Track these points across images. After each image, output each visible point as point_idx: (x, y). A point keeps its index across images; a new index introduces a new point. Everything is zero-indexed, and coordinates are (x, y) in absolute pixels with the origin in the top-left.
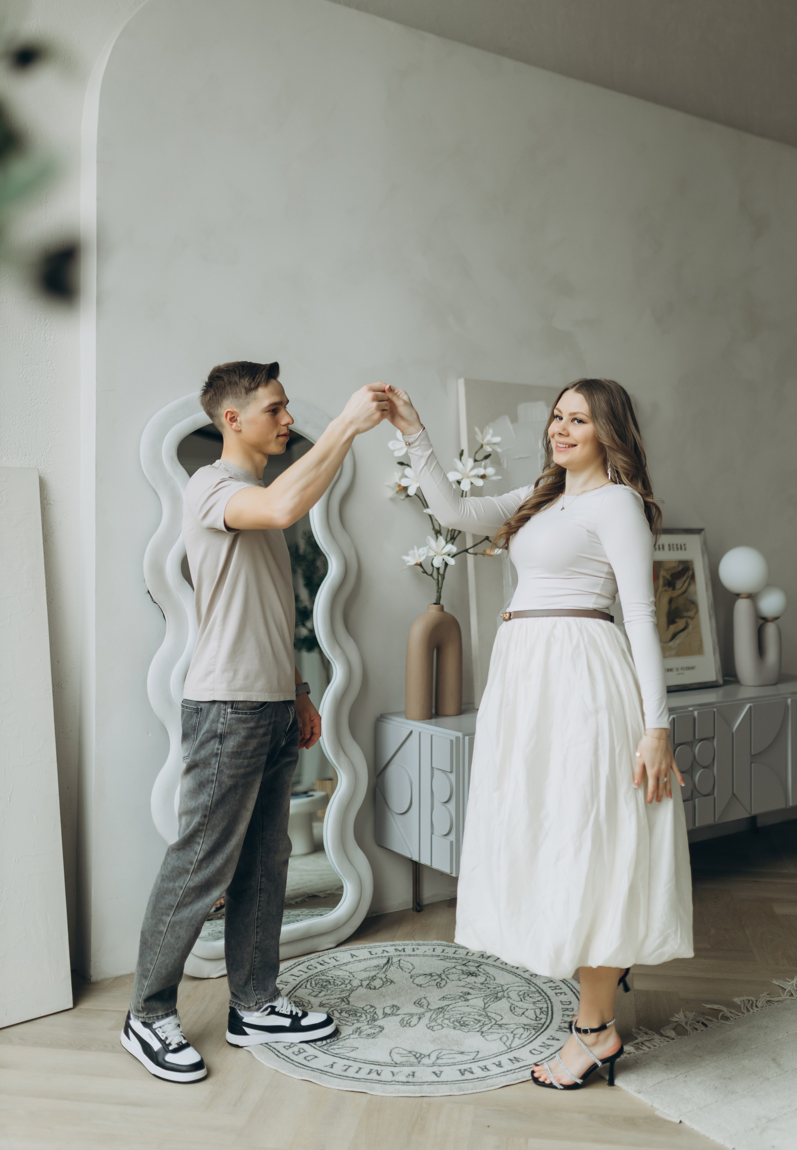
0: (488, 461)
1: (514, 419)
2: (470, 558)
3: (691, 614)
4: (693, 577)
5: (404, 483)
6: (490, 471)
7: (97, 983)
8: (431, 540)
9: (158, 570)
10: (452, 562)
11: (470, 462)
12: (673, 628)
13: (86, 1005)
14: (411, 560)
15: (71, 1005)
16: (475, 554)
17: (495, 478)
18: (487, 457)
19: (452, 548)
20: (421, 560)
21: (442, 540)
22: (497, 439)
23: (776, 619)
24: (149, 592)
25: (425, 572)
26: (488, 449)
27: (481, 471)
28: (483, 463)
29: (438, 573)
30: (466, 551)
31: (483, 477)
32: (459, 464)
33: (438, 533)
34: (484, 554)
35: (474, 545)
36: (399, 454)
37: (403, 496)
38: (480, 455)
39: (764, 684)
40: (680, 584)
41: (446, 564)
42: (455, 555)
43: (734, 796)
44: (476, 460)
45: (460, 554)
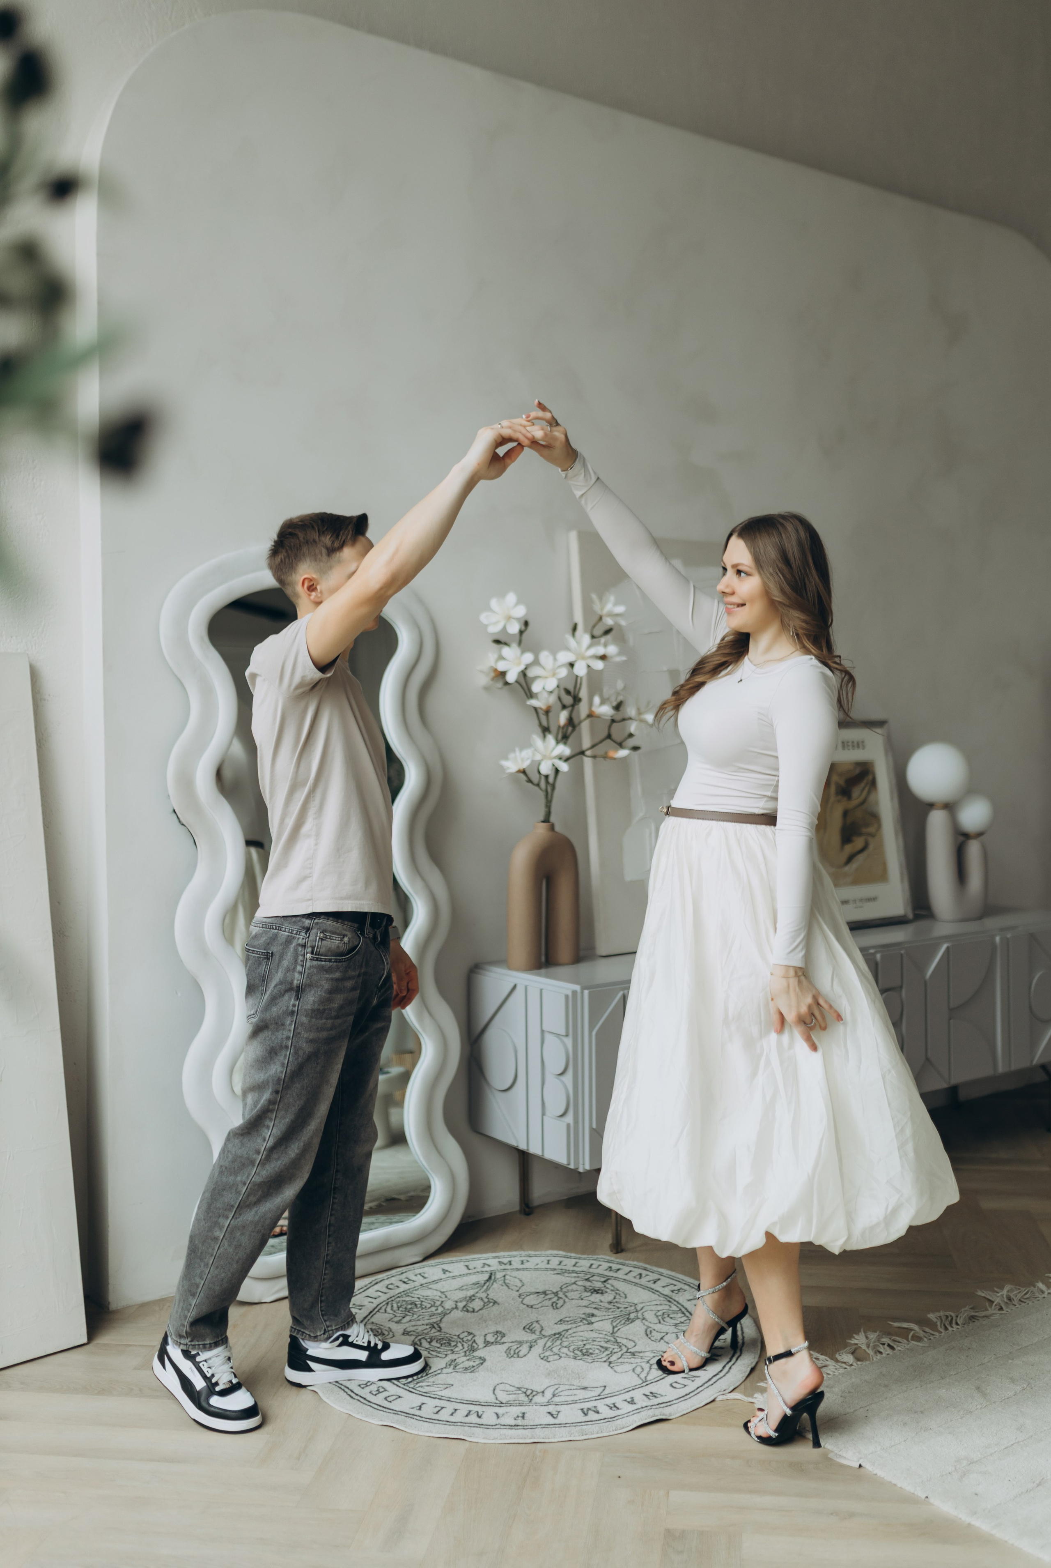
0: (609, 637)
2: (588, 762)
3: (872, 829)
4: (873, 783)
5: (501, 667)
6: (612, 650)
7: (116, 1312)
8: (537, 740)
9: (186, 782)
10: (564, 767)
11: (586, 639)
12: (849, 849)
13: (105, 1339)
14: (512, 766)
15: (84, 1340)
16: (594, 757)
17: (618, 659)
18: (608, 632)
19: (564, 750)
20: (525, 765)
21: (551, 739)
22: (620, 609)
23: (979, 834)
24: (174, 811)
25: (530, 781)
26: (609, 622)
27: (601, 650)
28: (603, 640)
29: (547, 782)
30: (582, 753)
31: (603, 658)
32: (572, 642)
33: (545, 730)
34: (605, 757)
35: (593, 747)
36: (494, 629)
37: (500, 684)
38: (599, 629)
39: (966, 918)
40: (858, 793)
41: (556, 771)
42: (568, 759)
43: (928, 1061)
44: (594, 636)
45: (575, 757)
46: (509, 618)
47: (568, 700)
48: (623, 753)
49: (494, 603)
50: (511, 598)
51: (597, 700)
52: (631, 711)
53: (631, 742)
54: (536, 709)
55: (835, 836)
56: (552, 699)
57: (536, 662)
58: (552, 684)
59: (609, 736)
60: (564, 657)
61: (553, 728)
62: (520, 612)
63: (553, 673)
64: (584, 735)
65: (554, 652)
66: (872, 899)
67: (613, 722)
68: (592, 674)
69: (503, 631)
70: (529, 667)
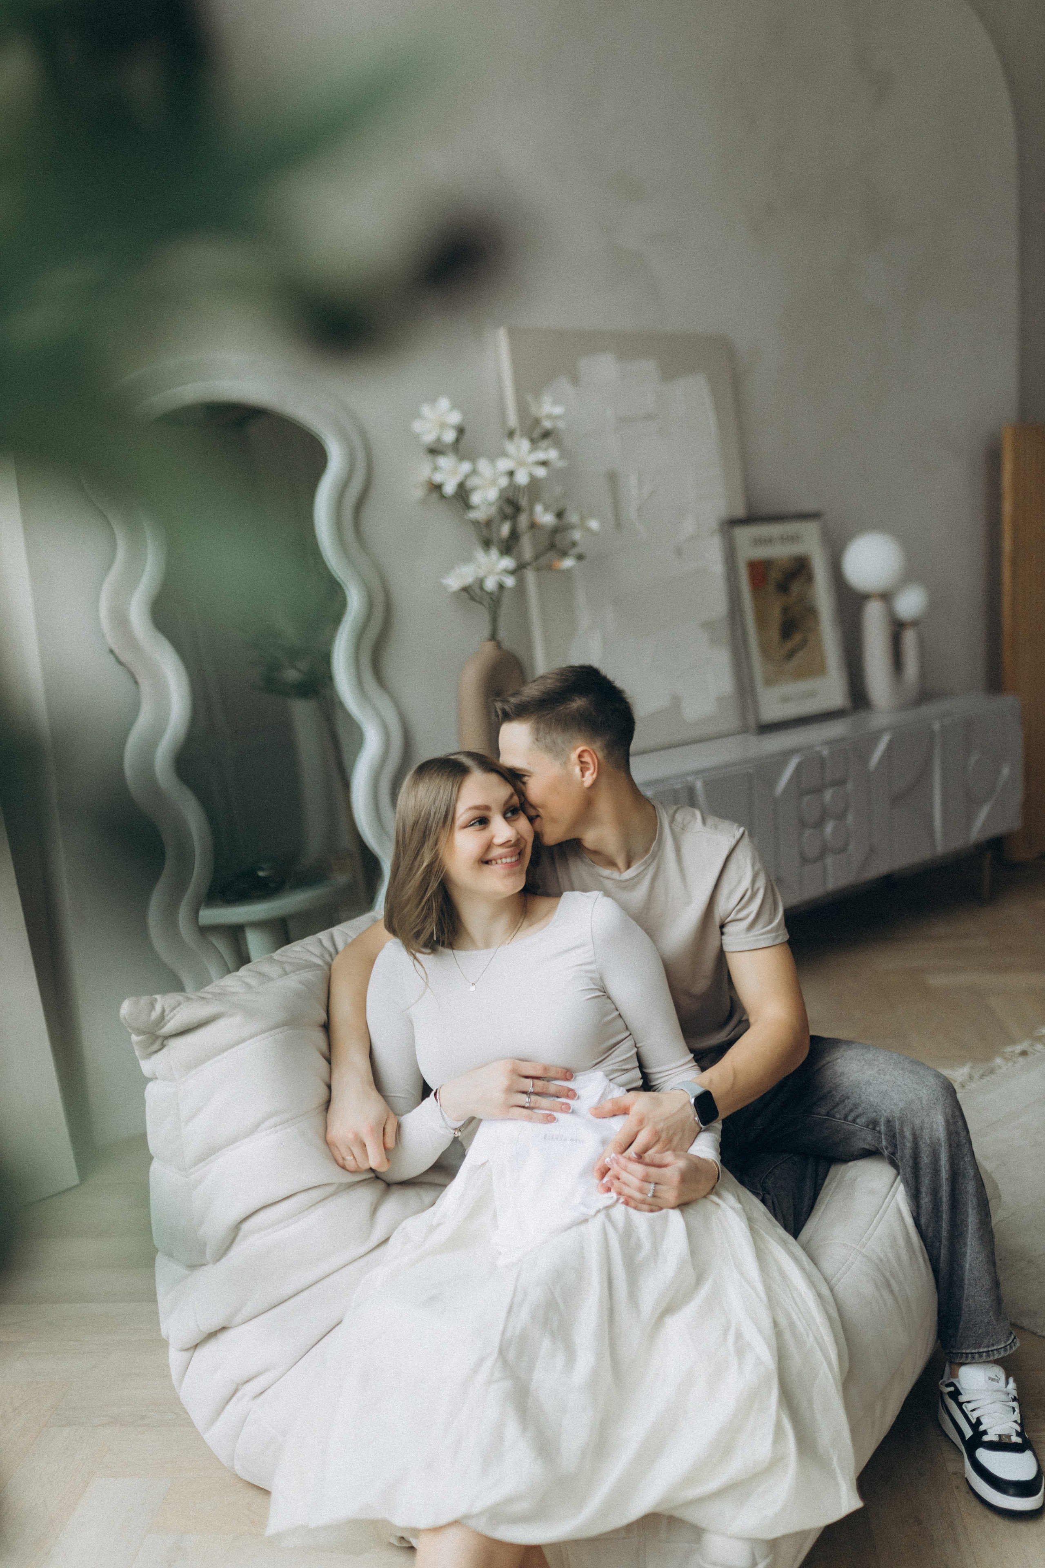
0: (548, 441)
1: (575, 380)
2: (530, 576)
3: (810, 624)
4: (810, 578)
5: (438, 478)
6: (552, 454)
8: (479, 554)
9: (121, 622)
10: (510, 582)
11: (525, 444)
12: (789, 645)
13: (98, 1179)
14: (455, 581)
15: (77, 1182)
16: (538, 569)
17: (561, 464)
19: (507, 563)
20: (469, 580)
22: (558, 410)
23: (914, 623)
24: (111, 650)
25: (473, 599)
26: (547, 424)
27: (541, 455)
28: (543, 444)
29: (492, 599)
30: (526, 565)
31: (544, 463)
32: (510, 447)
33: (487, 544)
34: (549, 567)
35: (537, 557)
36: (429, 438)
37: (435, 496)
38: (536, 434)
39: (903, 707)
40: (796, 588)
41: (501, 587)
42: (513, 572)
43: (872, 850)
44: (533, 441)
45: (518, 571)
46: (443, 426)
47: (509, 510)
48: (568, 563)
49: (426, 410)
50: (444, 403)
51: (539, 509)
52: (573, 518)
53: (575, 551)
54: (476, 523)
55: (774, 633)
56: (493, 510)
57: (474, 472)
58: (492, 494)
59: (552, 546)
60: (504, 465)
61: (495, 540)
62: (455, 418)
63: (493, 482)
64: (527, 548)
65: (492, 460)
66: (812, 694)
67: (556, 531)
68: (534, 481)
69: (438, 440)
70: (467, 477)
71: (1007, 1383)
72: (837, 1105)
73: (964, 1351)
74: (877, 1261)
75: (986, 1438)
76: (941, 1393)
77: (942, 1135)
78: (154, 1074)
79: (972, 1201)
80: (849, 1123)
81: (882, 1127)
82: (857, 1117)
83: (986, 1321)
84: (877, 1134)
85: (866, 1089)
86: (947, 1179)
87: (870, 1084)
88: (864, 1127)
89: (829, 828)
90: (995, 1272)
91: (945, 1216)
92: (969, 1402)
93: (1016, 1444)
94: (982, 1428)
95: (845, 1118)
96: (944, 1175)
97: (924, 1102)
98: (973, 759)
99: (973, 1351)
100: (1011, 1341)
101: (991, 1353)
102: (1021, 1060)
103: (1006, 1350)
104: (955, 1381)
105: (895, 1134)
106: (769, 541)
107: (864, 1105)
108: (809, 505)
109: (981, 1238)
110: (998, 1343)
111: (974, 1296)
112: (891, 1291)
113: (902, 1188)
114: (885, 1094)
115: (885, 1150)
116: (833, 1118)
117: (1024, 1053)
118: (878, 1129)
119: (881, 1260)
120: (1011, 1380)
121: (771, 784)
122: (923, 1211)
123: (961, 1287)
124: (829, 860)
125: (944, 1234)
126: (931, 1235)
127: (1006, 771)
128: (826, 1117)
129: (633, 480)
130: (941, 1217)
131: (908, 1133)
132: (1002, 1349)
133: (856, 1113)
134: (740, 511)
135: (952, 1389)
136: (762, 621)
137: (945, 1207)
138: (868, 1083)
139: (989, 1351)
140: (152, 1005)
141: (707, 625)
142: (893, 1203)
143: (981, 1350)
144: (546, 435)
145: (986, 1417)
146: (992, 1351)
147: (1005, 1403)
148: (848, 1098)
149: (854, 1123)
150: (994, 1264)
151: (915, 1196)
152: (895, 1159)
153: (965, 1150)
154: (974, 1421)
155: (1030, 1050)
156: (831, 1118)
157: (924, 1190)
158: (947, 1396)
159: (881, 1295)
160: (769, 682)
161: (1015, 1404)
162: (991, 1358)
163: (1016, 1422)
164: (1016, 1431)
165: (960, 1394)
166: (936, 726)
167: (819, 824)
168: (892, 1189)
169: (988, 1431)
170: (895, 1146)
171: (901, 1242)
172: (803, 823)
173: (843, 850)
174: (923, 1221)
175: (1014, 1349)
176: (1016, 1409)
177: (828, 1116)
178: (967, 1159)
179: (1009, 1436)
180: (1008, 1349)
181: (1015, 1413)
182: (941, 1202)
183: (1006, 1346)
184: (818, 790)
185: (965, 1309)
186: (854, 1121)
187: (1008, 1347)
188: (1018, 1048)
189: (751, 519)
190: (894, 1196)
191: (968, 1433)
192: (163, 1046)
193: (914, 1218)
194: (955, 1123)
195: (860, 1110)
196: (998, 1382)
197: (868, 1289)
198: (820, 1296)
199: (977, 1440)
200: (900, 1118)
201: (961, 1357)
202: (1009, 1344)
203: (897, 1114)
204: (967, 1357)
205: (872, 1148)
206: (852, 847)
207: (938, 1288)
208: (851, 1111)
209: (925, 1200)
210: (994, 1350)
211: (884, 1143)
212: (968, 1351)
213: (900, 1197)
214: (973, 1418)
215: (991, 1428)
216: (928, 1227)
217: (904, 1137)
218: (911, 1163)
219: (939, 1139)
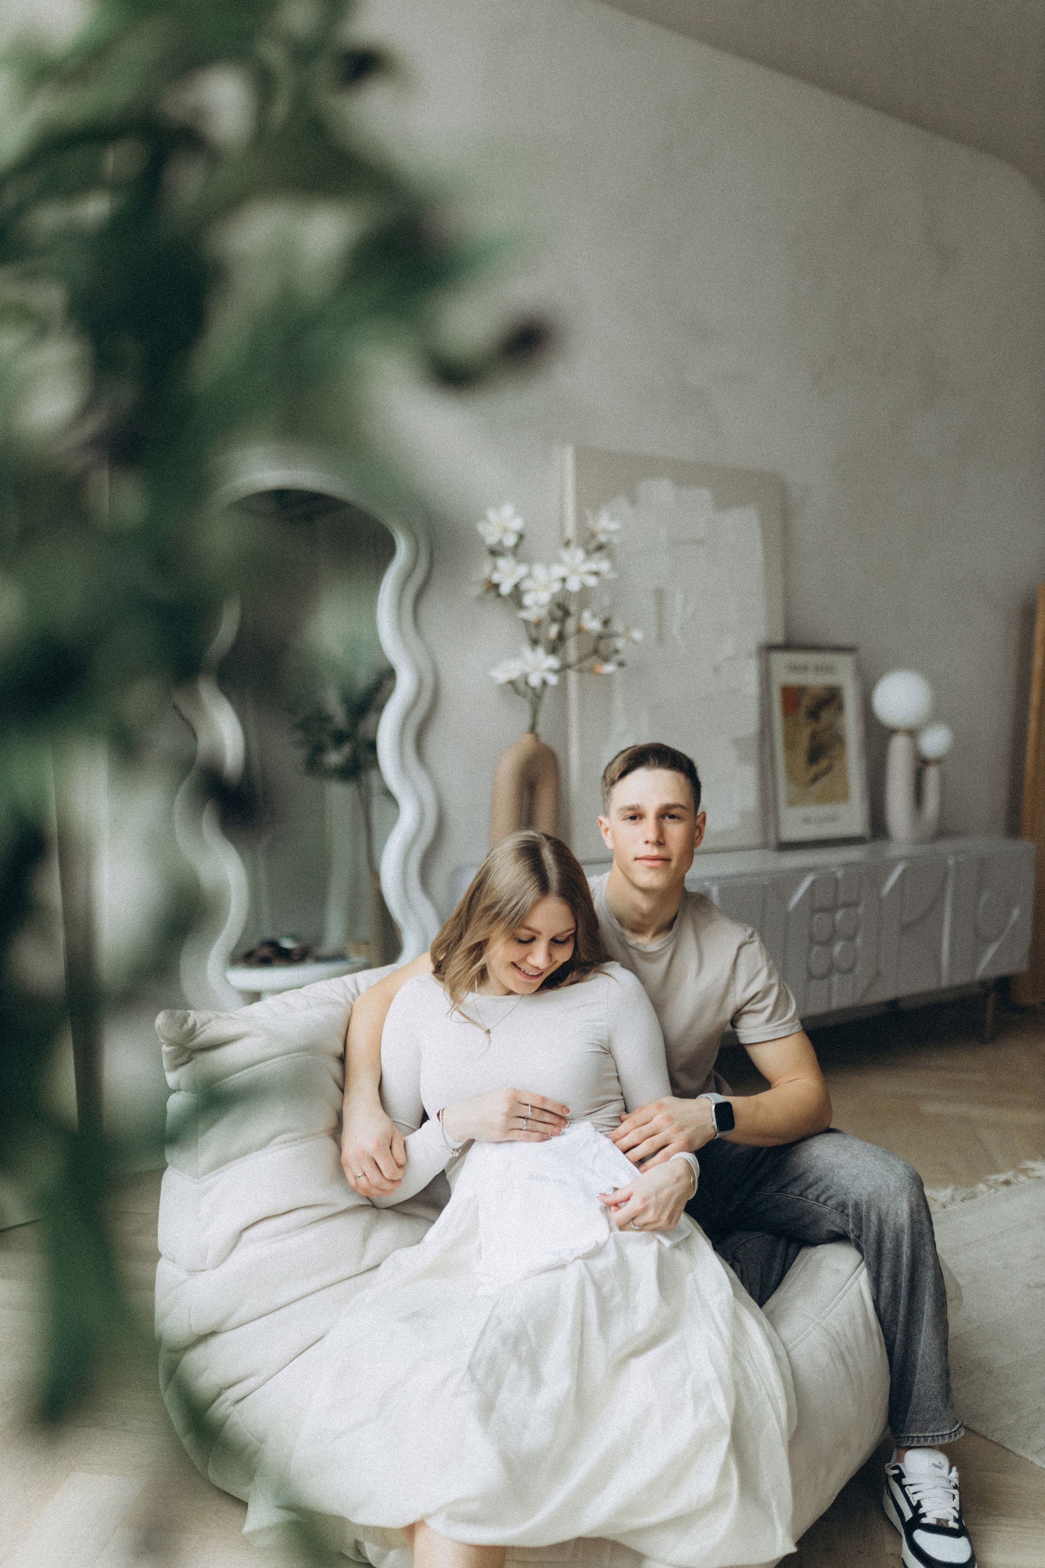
0: (602, 553)
1: (633, 502)
2: (573, 676)
3: (836, 752)
4: (840, 708)
5: (496, 578)
6: (604, 566)
8: (527, 651)
10: (553, 680)
11: (580, 554)
12: (814, 770)
14: (501, 676)
16: (580, 671)
17: (612, 576)
19: (553, 662)
20: (514, 676)
22: (614, 526)
23: (938, 761)
24: (176, 706)
25: (517, 691)
26: (602, 538)
27: (593, 566)
28: (597, 555)
29: (535, 693)
30: (570, 666)
31: (596, 574)
32: (566, 555)
33: (535, 642)
34: (591, 670)
35: (581, 660)
36: (491, 540)
37: (491, 594)
38: (592, 545)
39: (920, 841)
40: (825, 716)
41: (544, 683)
42: (556, 672)
43: (878, 974)
44: (588, 553)
45: (562, 670)
46: (505, 530)
47: (559, 613)
48: (609, 668)
49: (492, 513)
50: (508, 510)
51: (586, 615)
52: (618, 626)
53: (619, 657)
54: (526, 623)
55: (801, 757)
56: (543, 613)
57: (529, 575)
58: (545, 597)
59: (596, 651)
60: (558, 571)
61: (543, 640)
62: (517, 524)
63: (546, 587)
64: (572, 650)
65: (548, 565)
66: (832, 819)
67: (600, 637)
68: (584, 589)
69: (500, 542)
70: (522, 580)
71: (950, 1472)
72: (810, 1186)
73: (911, 1435)
74: (834, 1334)
75: (924, 1521)
76: (887, 1475)
77: (906, 1222)
78: (179, 1085)
79: (929, 1289)
80: (820, 1204)
81: (850, 1211)
82: (829, 1198)
83: (934, 1406)
84: (845, 1218)
85: (838, 1173)
86: (907, 1265)
87: (843, 1168)
88: (833, 1209)
89: (838, 948)
90: (947, 1362)
91: (903, 1301)
92: (911, 1485)
93: (953, 1529)
94: (921, 1511)
95: (817, 1199)
96: (905, 1260)
97: (892, 1189)
98: (985, 897)
99: (919, 1435)
100: (956, 1429)
101: (936, 1438)
102: (1004, 1189)
103: (950, 1437)
104: (900, 1465)
105: (862, 1217)
106: (805, 668)
107: (835, 1188)
108: (845, 641)
109: (935, 1326)
110: (943, 1428)
111: (925, 1381)
112: (845, 1363)
113: (865, 1272)
114: (856, 1177)
115: (851, 1233)
116: (805, 1198)
117: (1007, 1183)
118: (846, 1212)
119: (838, 1333)
120: (954, 1469)
121: (785, 899)
122: (882, 1295)
123: (913, 1374)
124: (835, 978)
125: (901, 1318)
126: (888, 1319)
127: (1016, 913)
128: (800, 1198)
129: (679, 597)
130: (899, 1302)
131: (874, 1217)
132: (947, 1436)
133: (827, 1195)
134: (779, 638)
135: (896, 1472)
136: (790, 745)
137: (903, 1293)
138: (841, 1167)
139: (934, 1436)
140: (185, 1020)
141: (737, 742)
142: (855, 1285)
143: (927, 1434)
144: (600, 548)
145: (923, 1501)
146: (937, 1436)
147: (945, 1490)
148: (821, 1180)
149: (824, 1205)
150: (946, 1355)
151: (876, 1280)
152: (860, 1243)
153: (927, 1239)
154: (914, 1504)
155: (1013, 1180)
156: (803, 1199)
157: (885, 1274)
158: (892, 1479)
159: (835, 1365)
160: (791, 803)
161: (956, 1492)
162: (936, 1443)
163: (954, 1508)
164: (955, 1517)
165: (904, 1477)
166: (951, 862)
167: (828, 943)
168: (856, 1272)
169: (927, 1514)
170: (861, 1229)
171: (859, 1321)
172: (812, 940)
173: (850, 970)
174: (882, 1304)
175: (958, 1436)
176: (956, 1497)
177: (802, 1197)
178: (928, 1248)
179: (947, 1521)
180: (953, 1436)
181: (955, 1500)
182: (900, 1287)
183: (951, 1433)
184: (830, 910)
185: (915, 1393)
186: (825, 1203)
187: (953, 1434)
188: (1002, 1177)
189: (787, 646)
190: (856, 1278)
191: (908, 1514)
192: (190, 1060)
193: (874, 1301)
194: (919, 1212)
195: (832, 1192)
196: (942, 1469)
197: (823, 1358)
198: (776, 1357)
199: (916, 1522)
200: (867, 1203)
201: (908, 1440)
202: (953, 1432)
203: (865, 1198)
204: (913, 1440)
205: (840, 1231)
206: (858, 969)
207: (891, 1371)
208: (823, 1192)
209: (886, 1284)
210: (940, 1435)
211: (851, 1226)
212: (915, 1435)
213: (863, 1280)
214: (914, 1500)
215: (929, 1512)
216: (886, 1311)
217: (869, 1219)
218: (874, 1247)
219: (903, 1226)
